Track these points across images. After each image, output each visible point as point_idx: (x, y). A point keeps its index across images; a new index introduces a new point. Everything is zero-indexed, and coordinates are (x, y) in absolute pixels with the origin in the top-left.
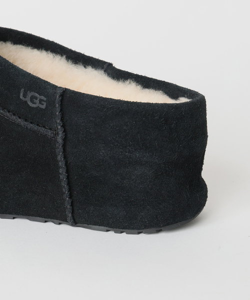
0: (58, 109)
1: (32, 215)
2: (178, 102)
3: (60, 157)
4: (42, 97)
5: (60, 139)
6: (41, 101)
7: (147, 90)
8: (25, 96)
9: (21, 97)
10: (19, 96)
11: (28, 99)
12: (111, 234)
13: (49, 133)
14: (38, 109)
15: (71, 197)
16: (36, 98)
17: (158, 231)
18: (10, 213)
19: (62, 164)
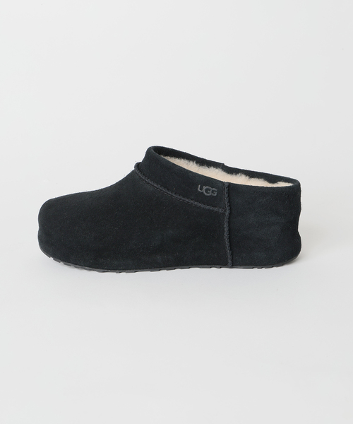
0: (226, 195)
1: (204, 264)
2: (275, 185)
3: (226, 225)
4: (214, 189)
5: (227, 213)
6: (213, 191)
7: (253, 179)
8: (201, 189)
9: (199, 189)
10: (197, 190)
11: (204, 191)
12: (256, 270)
13: (221, 211)
14: (211, 197)
15: (231, 250)
16: (210, 190)
17: (283, 265)
18: (187, 265)
19: (226, 229)
